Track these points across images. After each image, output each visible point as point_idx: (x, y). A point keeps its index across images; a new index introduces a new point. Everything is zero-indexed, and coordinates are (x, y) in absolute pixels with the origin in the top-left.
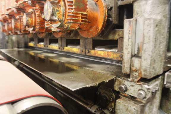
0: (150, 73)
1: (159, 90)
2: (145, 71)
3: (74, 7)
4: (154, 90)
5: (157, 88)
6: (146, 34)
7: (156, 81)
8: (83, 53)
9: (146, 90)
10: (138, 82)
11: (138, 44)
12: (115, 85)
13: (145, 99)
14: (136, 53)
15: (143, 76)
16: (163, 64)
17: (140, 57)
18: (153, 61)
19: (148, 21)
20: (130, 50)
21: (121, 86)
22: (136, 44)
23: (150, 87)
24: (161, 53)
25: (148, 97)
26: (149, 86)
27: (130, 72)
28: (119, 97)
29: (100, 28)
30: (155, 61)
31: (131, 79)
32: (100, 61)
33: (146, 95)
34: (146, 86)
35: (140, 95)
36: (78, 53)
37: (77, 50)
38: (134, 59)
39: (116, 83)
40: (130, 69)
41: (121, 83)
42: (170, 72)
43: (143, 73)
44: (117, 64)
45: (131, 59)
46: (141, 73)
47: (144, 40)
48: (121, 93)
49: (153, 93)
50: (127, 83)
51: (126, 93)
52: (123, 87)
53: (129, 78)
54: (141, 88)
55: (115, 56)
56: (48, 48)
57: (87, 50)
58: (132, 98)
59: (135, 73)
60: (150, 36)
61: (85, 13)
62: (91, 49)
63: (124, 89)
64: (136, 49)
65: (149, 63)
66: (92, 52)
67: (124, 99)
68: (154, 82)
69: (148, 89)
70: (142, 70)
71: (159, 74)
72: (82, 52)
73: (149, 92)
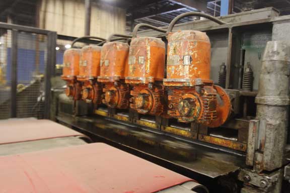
0: (270, 167)
1: (279, 181)
2: (267, 164)
3: (208, 108)
4: (274, 180)
5: (277, 179)
6: (267, 136)
7: (275, 173)
8: (195, 138)
9: (267, 180)
10: (260, 173)
11: (260, 141)
12: (239, 176)
13: (266, 188)
14: (258, 148)
15: (265, 169)
16: (282, 158)
17: (262, 153)
18: (273, 157)
19: (269, 126)
20: (253, 146)
21: (245, 176)
22: (259, 140)
23: (271, 178)
24: (280, 149)
25: (269, 186)
26: (269, 177)
27: (253, 164)
28: (243, 187)
29: (224, 121)
30: (274, 157)
31: (254, 170)
32: (214, 148)
33: (267, 184)
34: (267, 177)
35: (263, 185)
36: (188, 136)
37: (186, 134)
38: (257, 153)
39: (240, 174)
40: (254, 162)
41: (245, 174)
42: (289, 165)
43: (265, 166)
44: (235, 153)
45: (254, 153)
46: (263, 166)
47: (266, 139)
48: (244, 183)
49: (273, 183)
50: (251, 174)
51: (250, 182)
52: (247, 177)
53: (253, 170)
54: (262, 178)
55: (235, 145)
56: (136, 123)
57: (200, 136)
58: (255, 187)
59: (257, 166)
60: (270, 138)
61: (215, 111)
62: (205, 135)
63: (248, 179)
64: (259, 145)
65: (270, 158)
66: (207, 138)
67: (247, 188)
68: (274, 174)
69: (269, 179)
70: (264, 164)
71: (278, 167)
72: (194, 136)
73: (270, 182)
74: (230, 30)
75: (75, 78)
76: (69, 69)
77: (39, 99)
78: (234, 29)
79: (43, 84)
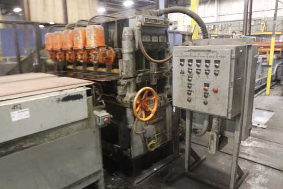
8: (108, 72)
36: (106, 72)
56: (86, 70)
57: (110, 70)
61: (106, 57)
66: (112, 71)
74: (116, 22)
75: (52, 49)
76: (49, 45)
77: (34, 64)
78: (118, 21)
79: (36, 55)
